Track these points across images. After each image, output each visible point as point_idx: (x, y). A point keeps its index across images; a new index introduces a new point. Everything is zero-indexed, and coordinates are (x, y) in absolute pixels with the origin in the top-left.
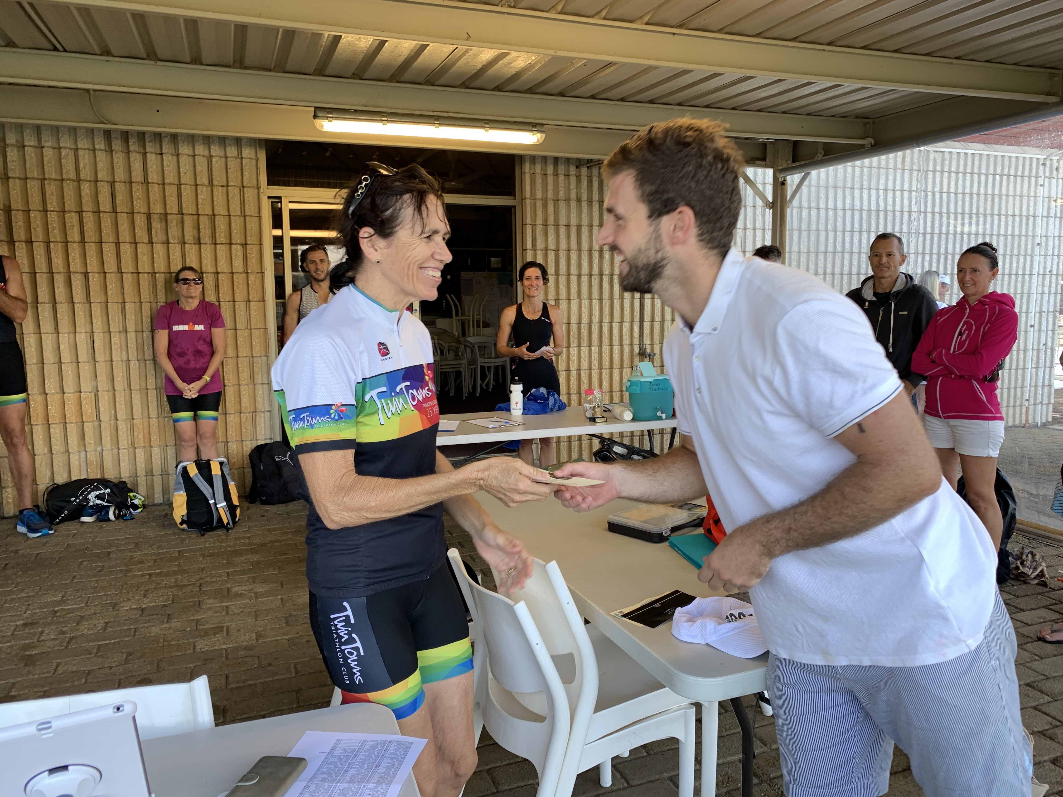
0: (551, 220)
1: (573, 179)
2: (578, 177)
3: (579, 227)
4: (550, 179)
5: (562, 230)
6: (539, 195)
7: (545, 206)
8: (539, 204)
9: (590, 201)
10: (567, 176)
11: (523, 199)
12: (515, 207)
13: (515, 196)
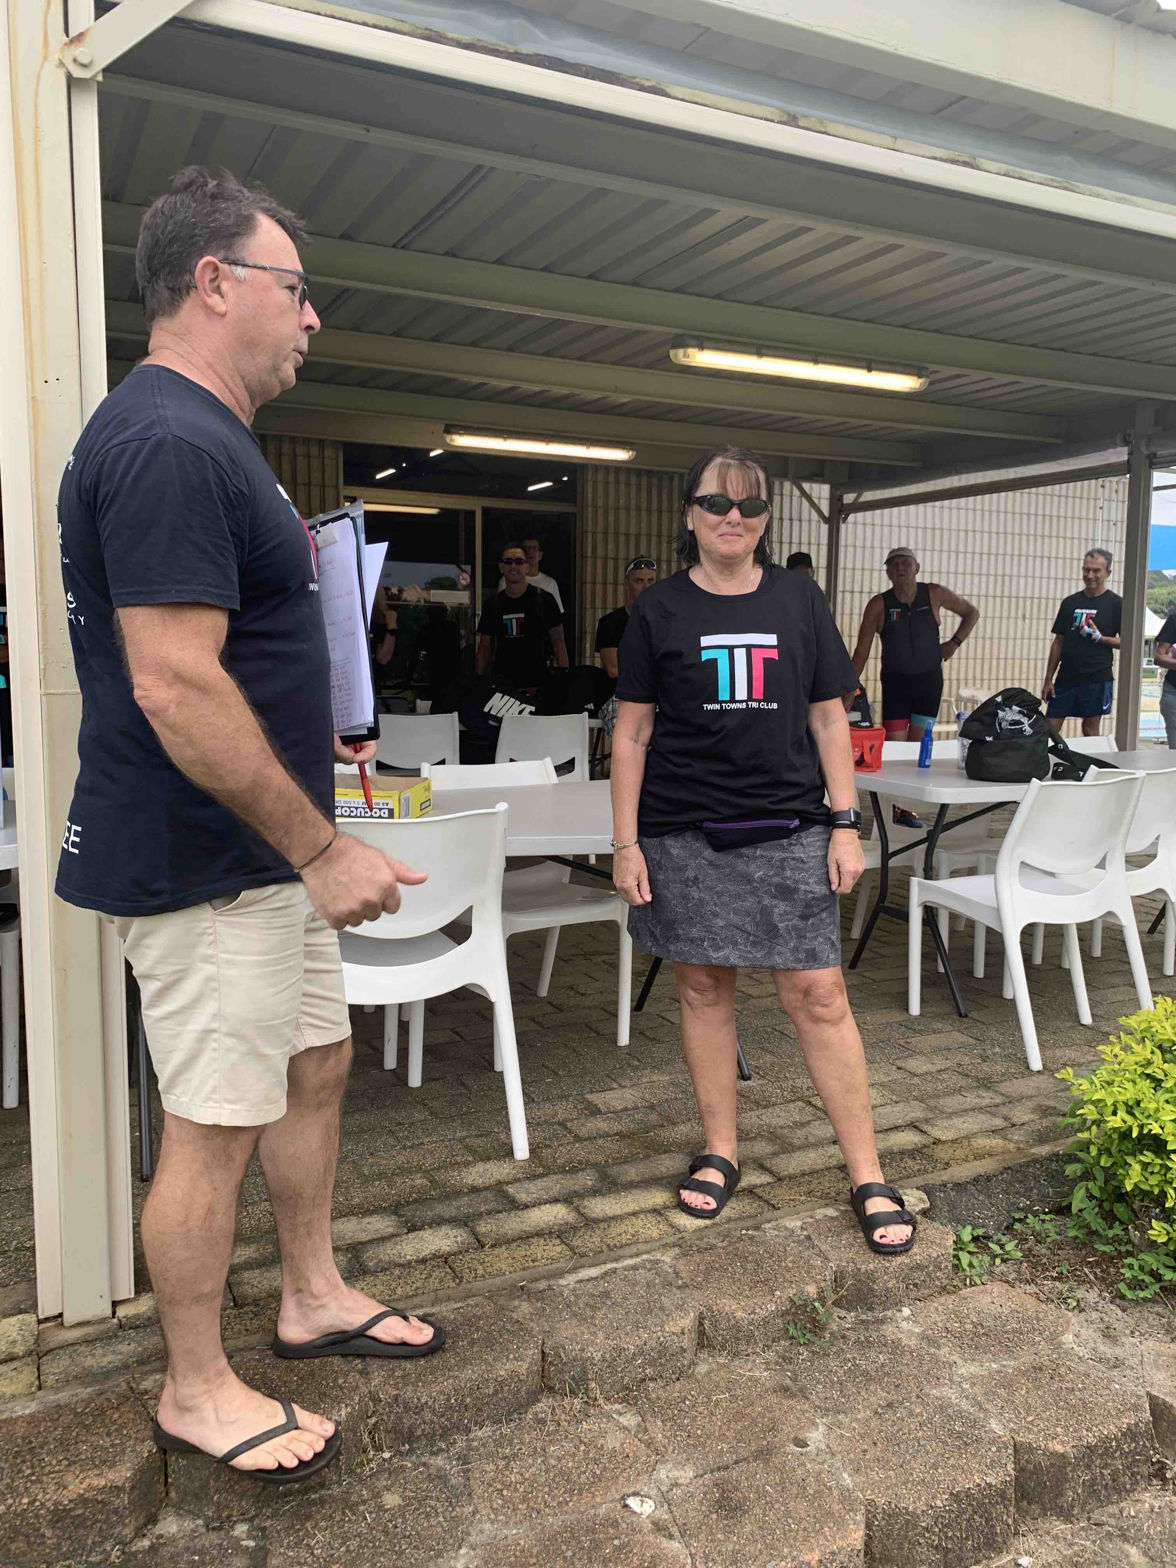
0: (611, 528)
1: (633, 489)
2: (639, 487)
3: (638, 536)
4: (612, 488)
5: (622, 539)
6: (600, 503)
7: (606, 513)
8: (600, 512)
9: (649, 510)
10: (628, 485)
11: (584, 507)
12: (575, 514)
13: (575, 502)
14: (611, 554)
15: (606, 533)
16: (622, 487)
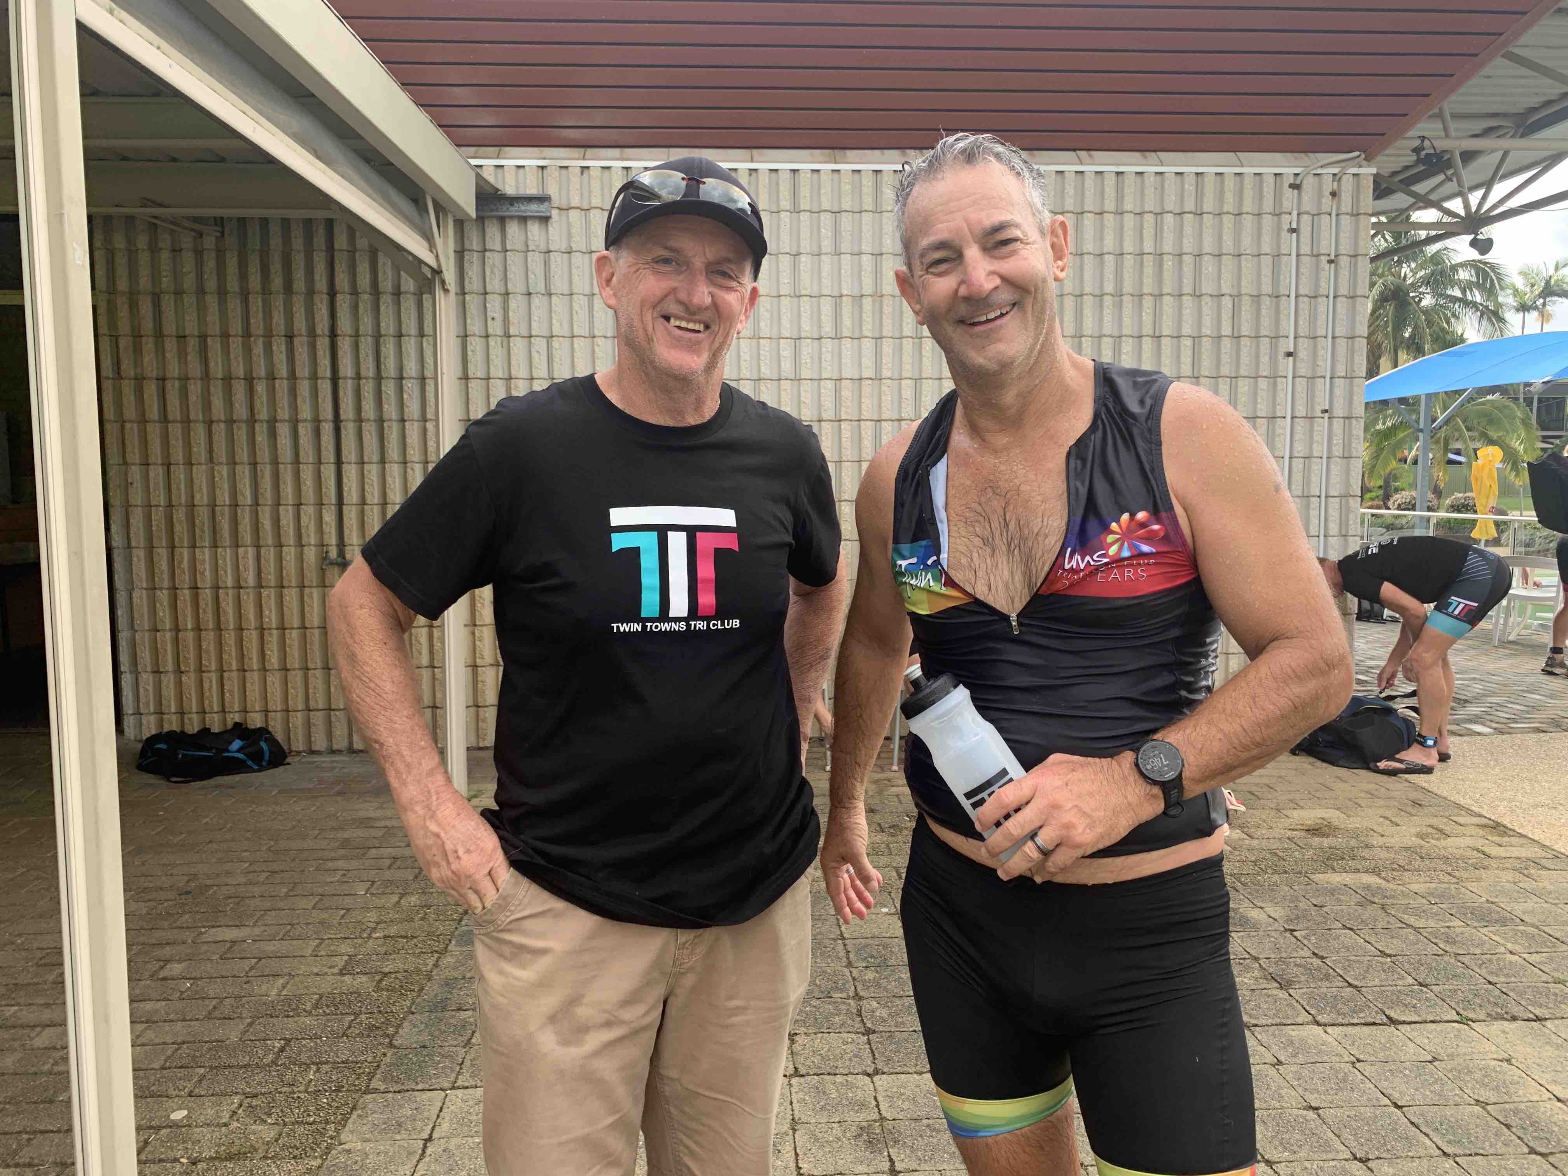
0: (148, 327)
3: (203, 338)
4: (144, 258)
14: (151, 371)
15: (137, 336)
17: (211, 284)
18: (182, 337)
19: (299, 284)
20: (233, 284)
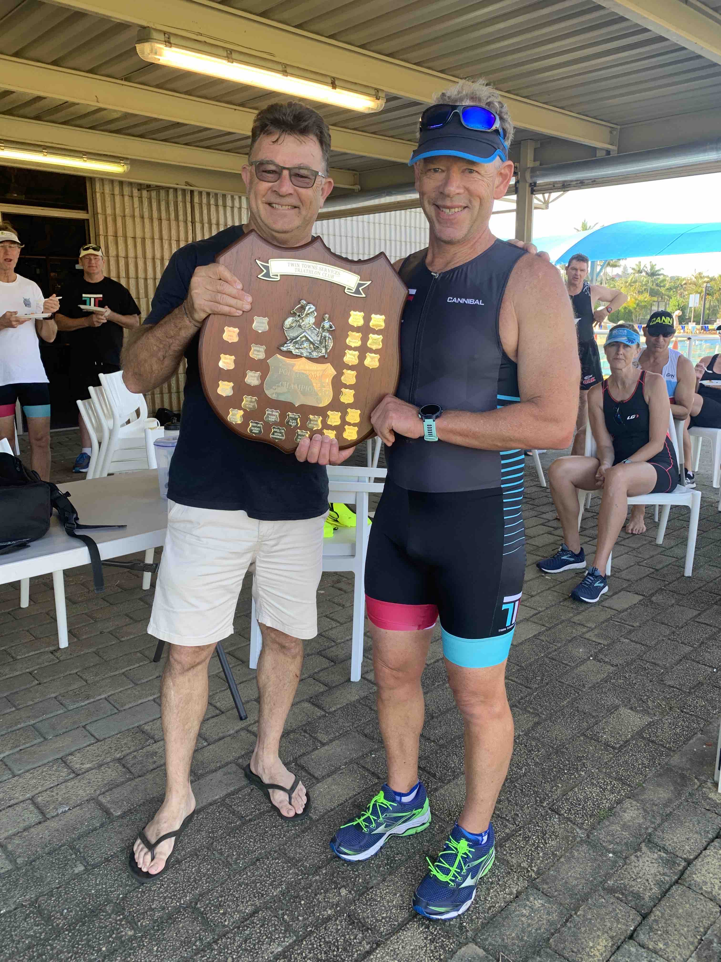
0: (120, 232)
1: (136, 200)
2: (141, 198)
3: (143, 239)
4: (118, 199)
5: (130, 242)
6: (109, 211)
7: (115, 220)
8: (109, 219)
9: (151, 219)
10: (132, 197)
11: (95, 214)
12: (88, 220)
13: (88, 211)
14: (122, 253)
15: (116, 236)
16: (126, 198)
17: (146, 215)
18: (134, 238)
19: (181, 217)
20: (155, 215)
